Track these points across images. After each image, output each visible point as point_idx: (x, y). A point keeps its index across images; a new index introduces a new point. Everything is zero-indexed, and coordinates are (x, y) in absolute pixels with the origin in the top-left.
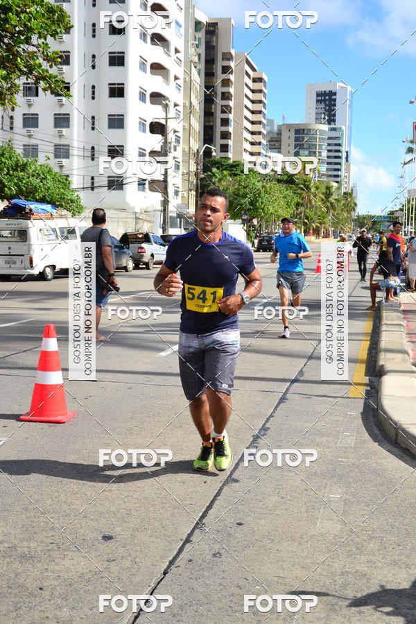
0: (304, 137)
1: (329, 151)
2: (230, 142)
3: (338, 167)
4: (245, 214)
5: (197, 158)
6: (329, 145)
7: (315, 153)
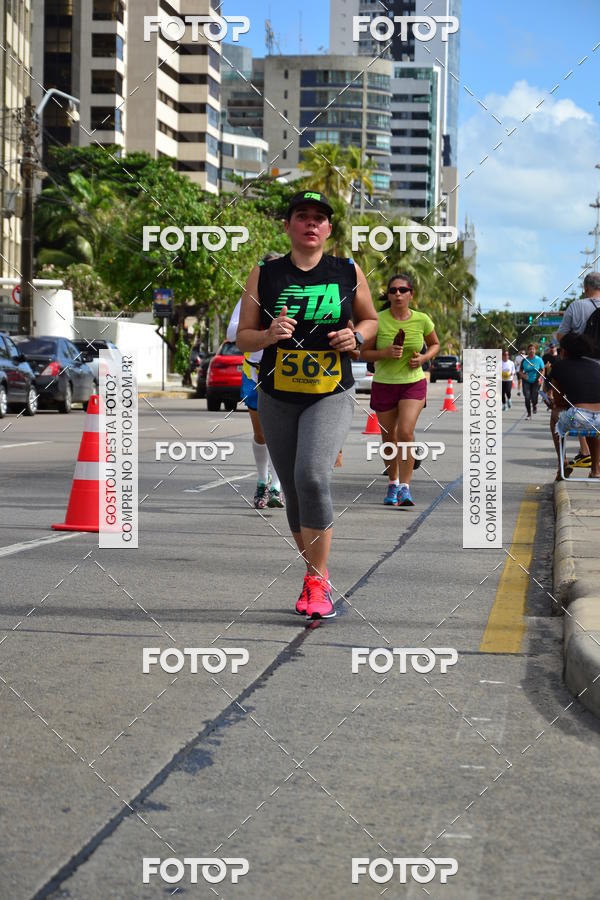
0: (326, 94)
1: (396, 133)
2: (119, 102)
3: (423, 177)
4: (163, 291)
5: (27, 123)
6: (397, 116)
7: (357, 137)
